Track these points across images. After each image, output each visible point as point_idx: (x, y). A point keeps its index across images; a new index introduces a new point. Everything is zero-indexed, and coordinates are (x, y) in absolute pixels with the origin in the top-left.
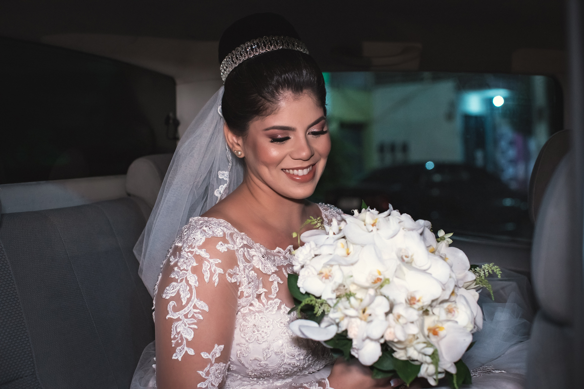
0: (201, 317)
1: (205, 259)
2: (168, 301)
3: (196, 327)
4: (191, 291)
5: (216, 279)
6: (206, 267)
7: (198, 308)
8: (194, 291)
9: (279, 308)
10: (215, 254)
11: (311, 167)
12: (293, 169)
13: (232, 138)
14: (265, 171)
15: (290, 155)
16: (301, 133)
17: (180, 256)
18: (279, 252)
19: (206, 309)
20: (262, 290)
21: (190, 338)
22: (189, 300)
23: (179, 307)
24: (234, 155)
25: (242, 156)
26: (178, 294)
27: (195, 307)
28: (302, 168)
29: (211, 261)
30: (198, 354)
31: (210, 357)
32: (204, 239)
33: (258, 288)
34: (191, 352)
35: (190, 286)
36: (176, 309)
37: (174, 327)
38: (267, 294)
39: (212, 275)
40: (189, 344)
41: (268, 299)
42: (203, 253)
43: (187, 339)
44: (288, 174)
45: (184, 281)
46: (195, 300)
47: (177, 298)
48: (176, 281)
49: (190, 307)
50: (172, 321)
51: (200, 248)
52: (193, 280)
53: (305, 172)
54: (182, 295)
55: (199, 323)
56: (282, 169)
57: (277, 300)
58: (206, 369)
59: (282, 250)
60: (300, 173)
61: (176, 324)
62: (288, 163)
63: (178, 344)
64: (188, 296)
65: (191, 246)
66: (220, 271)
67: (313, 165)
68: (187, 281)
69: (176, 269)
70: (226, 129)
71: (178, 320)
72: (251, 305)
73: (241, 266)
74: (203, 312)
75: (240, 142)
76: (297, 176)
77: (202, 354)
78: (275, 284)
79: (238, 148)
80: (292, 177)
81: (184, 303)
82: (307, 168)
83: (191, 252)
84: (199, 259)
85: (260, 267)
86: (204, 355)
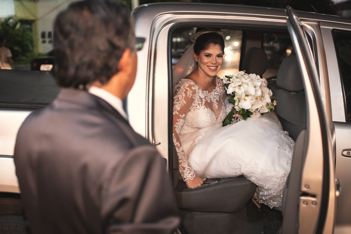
0: (183, 105)
1: (188, 90)
2: (175, 99)
3: (181, 107)
4: (183, 97)
5: (190, 96)
6: (188, 92)
7: (183, 102)
8: (183, 98)
9: (205, 108)
10: (191, 89)
11: (216, 67)
12: (211, 66)
13: (195, 56)
14: (202, 66)
15: (210, 62)
16: (214, 56)
17: (180, 89)
18: (205, 92)
19: (185, 103)
20: (200, 102)
21: (178, 110)
22: (181, 100)
23: (178, 101)
24: (195, 61)
25: (197, 61)
26: (179, 98)
27: (182, 102)
28: (213, 67)
29: (190, 91)
30: (179, 114)
31: (181, 116)
32: (188, 85)
33: (199, 101)
34: (177, 113)
35: (183, 96)
36: (176, 101)
37: (175, 106)
38: (201, 104)
39: (189, 95)
40: (178, 111)
41: (202, 105)
42: (188, 89)
43: (177, 110)
44: (209, 68)
45: (181, 95)
46: (183, 100)
47: (178, 98)
48: (179, 94)
49: (181, 102)
50: (175, 104)
51: (187, 87)
52: (184, 95)
53: (214, 68)
54: (180, 98)
55: (182, 106)
56: (207, 66)
57: (204, 106)
58: (180, 119)
59: (205, 91)
60: (212, 68)
61: (176, 105)
62: (209, 64)
63: (175, 110)
64: (181, 99)
65: (184, 86)
66: (192, 94)
67: (217, 67)
68: (182, 95)
69: (179, 91)
70: (194, 53)
71: (177, 104)
72: (197, 106)
73: (197, 94)
74: (184, 104)
75: (197, 57)
76: (211, 69)
77: (180, 115)
78: (204, 101)
79: (196, 59)
80: (210, 69)
81: (180, 100)
82: (215, 67)
83: (184, 88)
84: (187, 90)
85: (200, 96)
86: (180, 116)
